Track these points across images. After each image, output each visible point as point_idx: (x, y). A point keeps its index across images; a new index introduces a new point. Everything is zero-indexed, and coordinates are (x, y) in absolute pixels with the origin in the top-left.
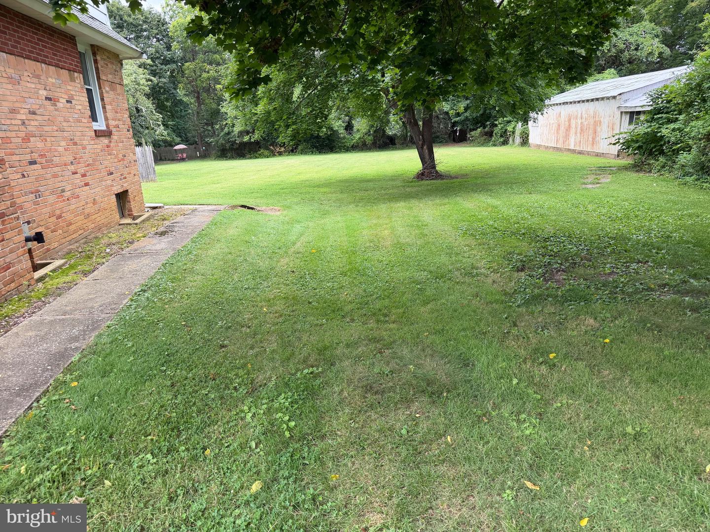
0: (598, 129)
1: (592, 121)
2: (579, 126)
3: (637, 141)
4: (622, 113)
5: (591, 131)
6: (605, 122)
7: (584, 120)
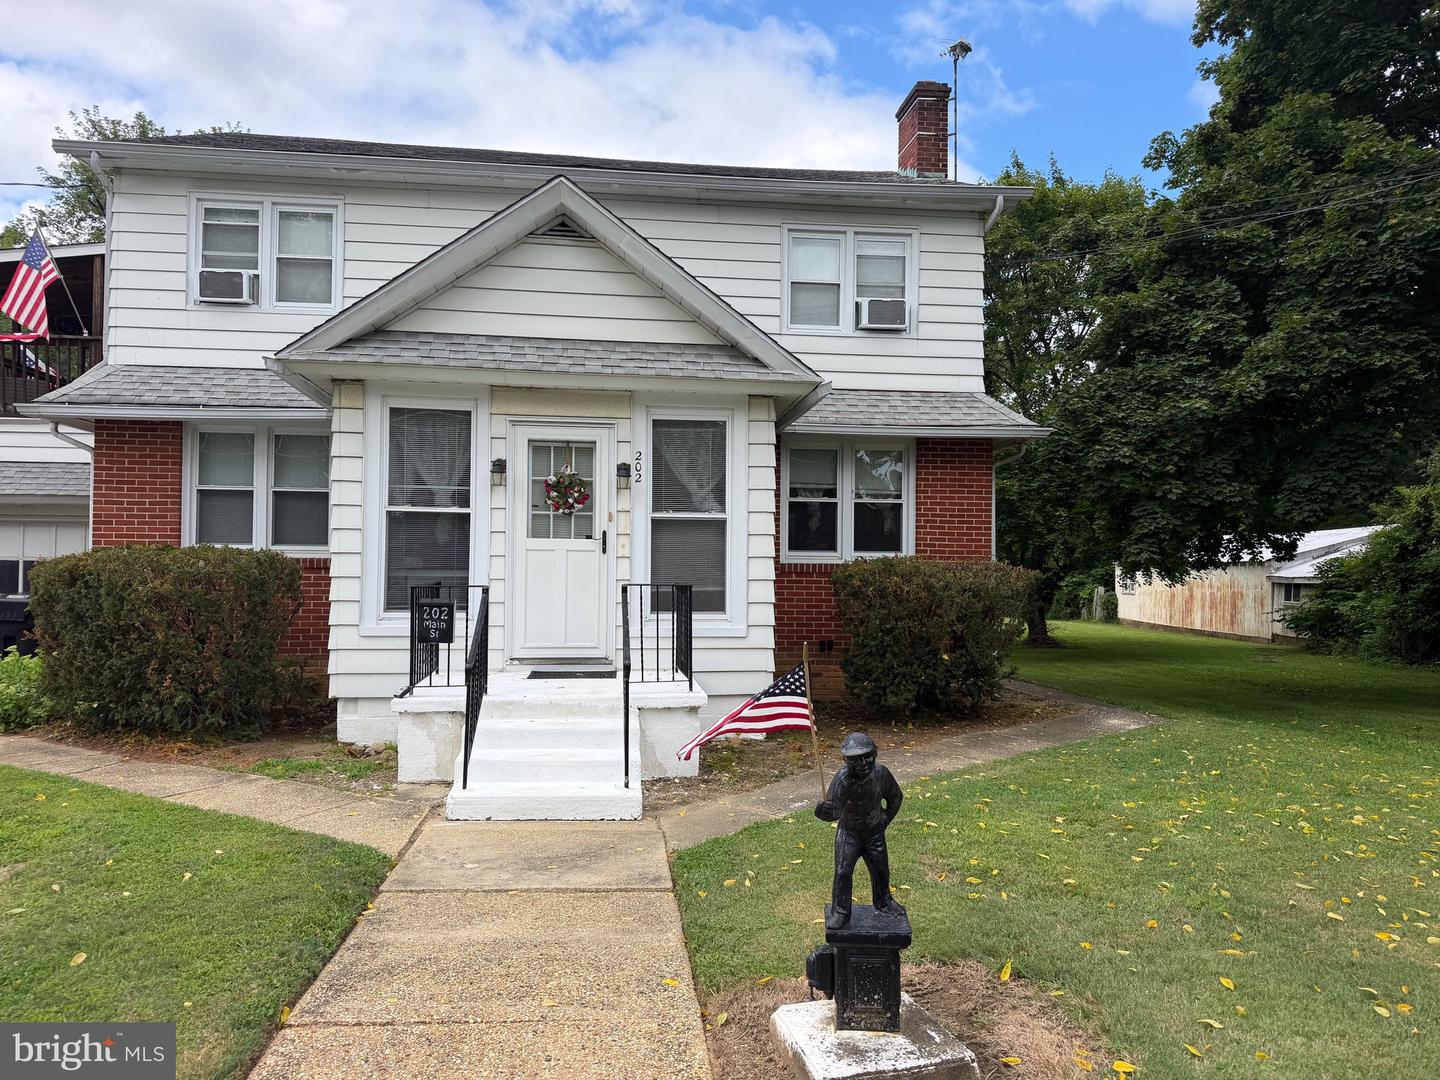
0: (1240, 604)
1: (1229, 592)
2: (1208, 599)
3: (1307, 620)
4: (1273, 584)
5: (1228, 606)
6: (1250, 595)
7: (1215, 590)
